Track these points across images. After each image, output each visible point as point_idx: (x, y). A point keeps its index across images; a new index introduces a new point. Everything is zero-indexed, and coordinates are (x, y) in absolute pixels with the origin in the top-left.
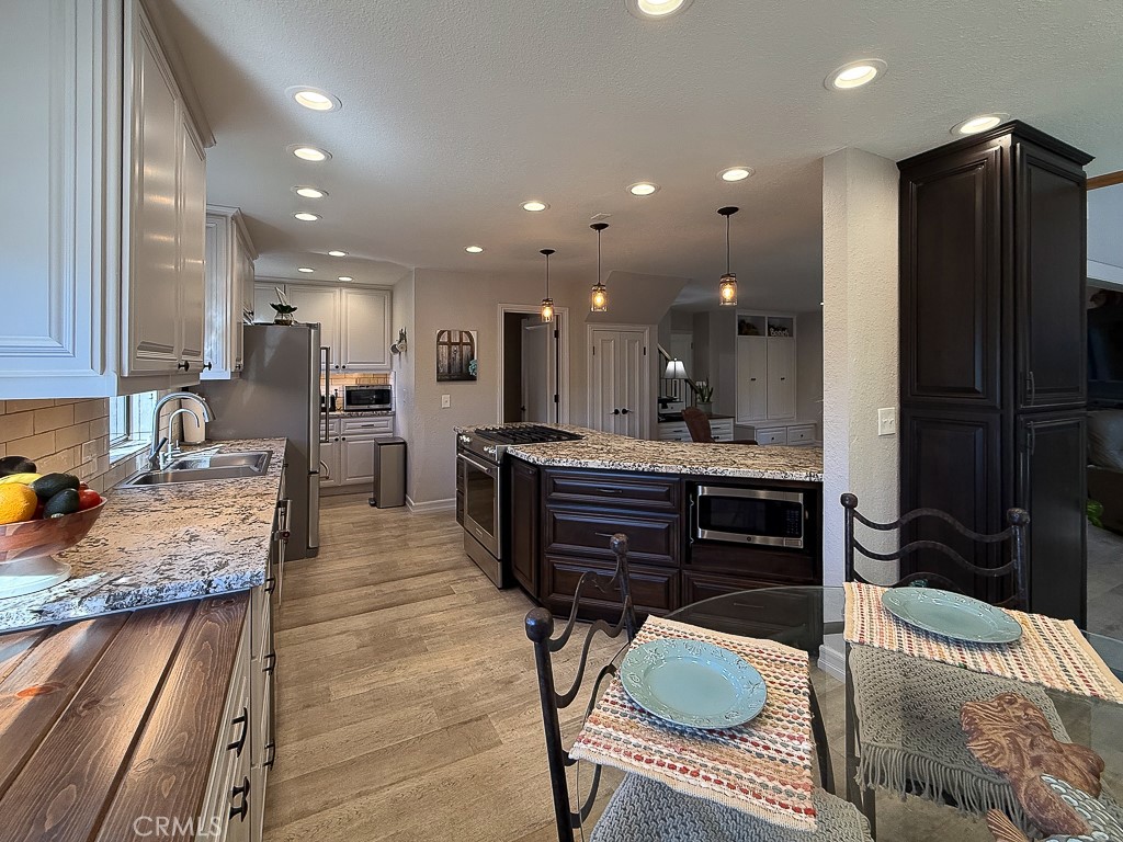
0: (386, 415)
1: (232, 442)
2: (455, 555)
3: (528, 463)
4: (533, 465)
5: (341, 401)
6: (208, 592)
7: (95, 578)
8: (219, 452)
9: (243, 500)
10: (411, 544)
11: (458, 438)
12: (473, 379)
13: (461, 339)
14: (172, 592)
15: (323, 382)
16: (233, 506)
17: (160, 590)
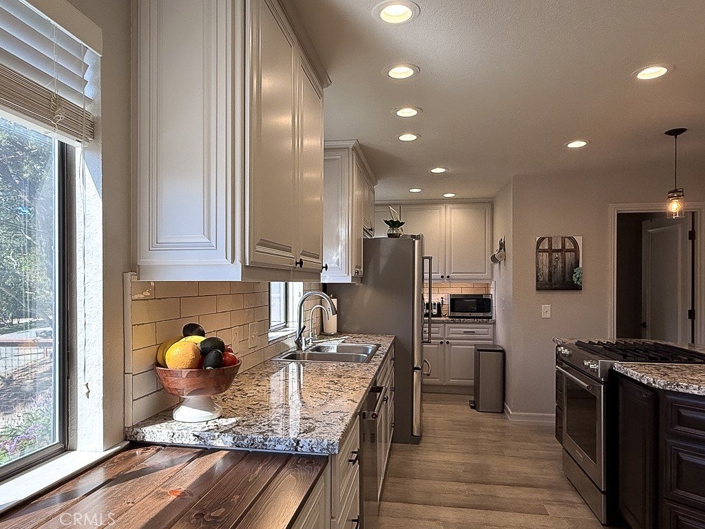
0: (486, 323)
1: (355, 335)
2: (553, 474)
3: (640, 384)
4: (648, 387)
5: (446, 308)
6: (296, 450)
7: (233, 420)
8: (343, 342)
9: (345, 380)
10: (506, 452)
11: (557, 350)
12: (577, 288)
13: (564, 245)
14: (272, 443)
15: (426, 291)
16: (336, 384)
17: (265, 439)
